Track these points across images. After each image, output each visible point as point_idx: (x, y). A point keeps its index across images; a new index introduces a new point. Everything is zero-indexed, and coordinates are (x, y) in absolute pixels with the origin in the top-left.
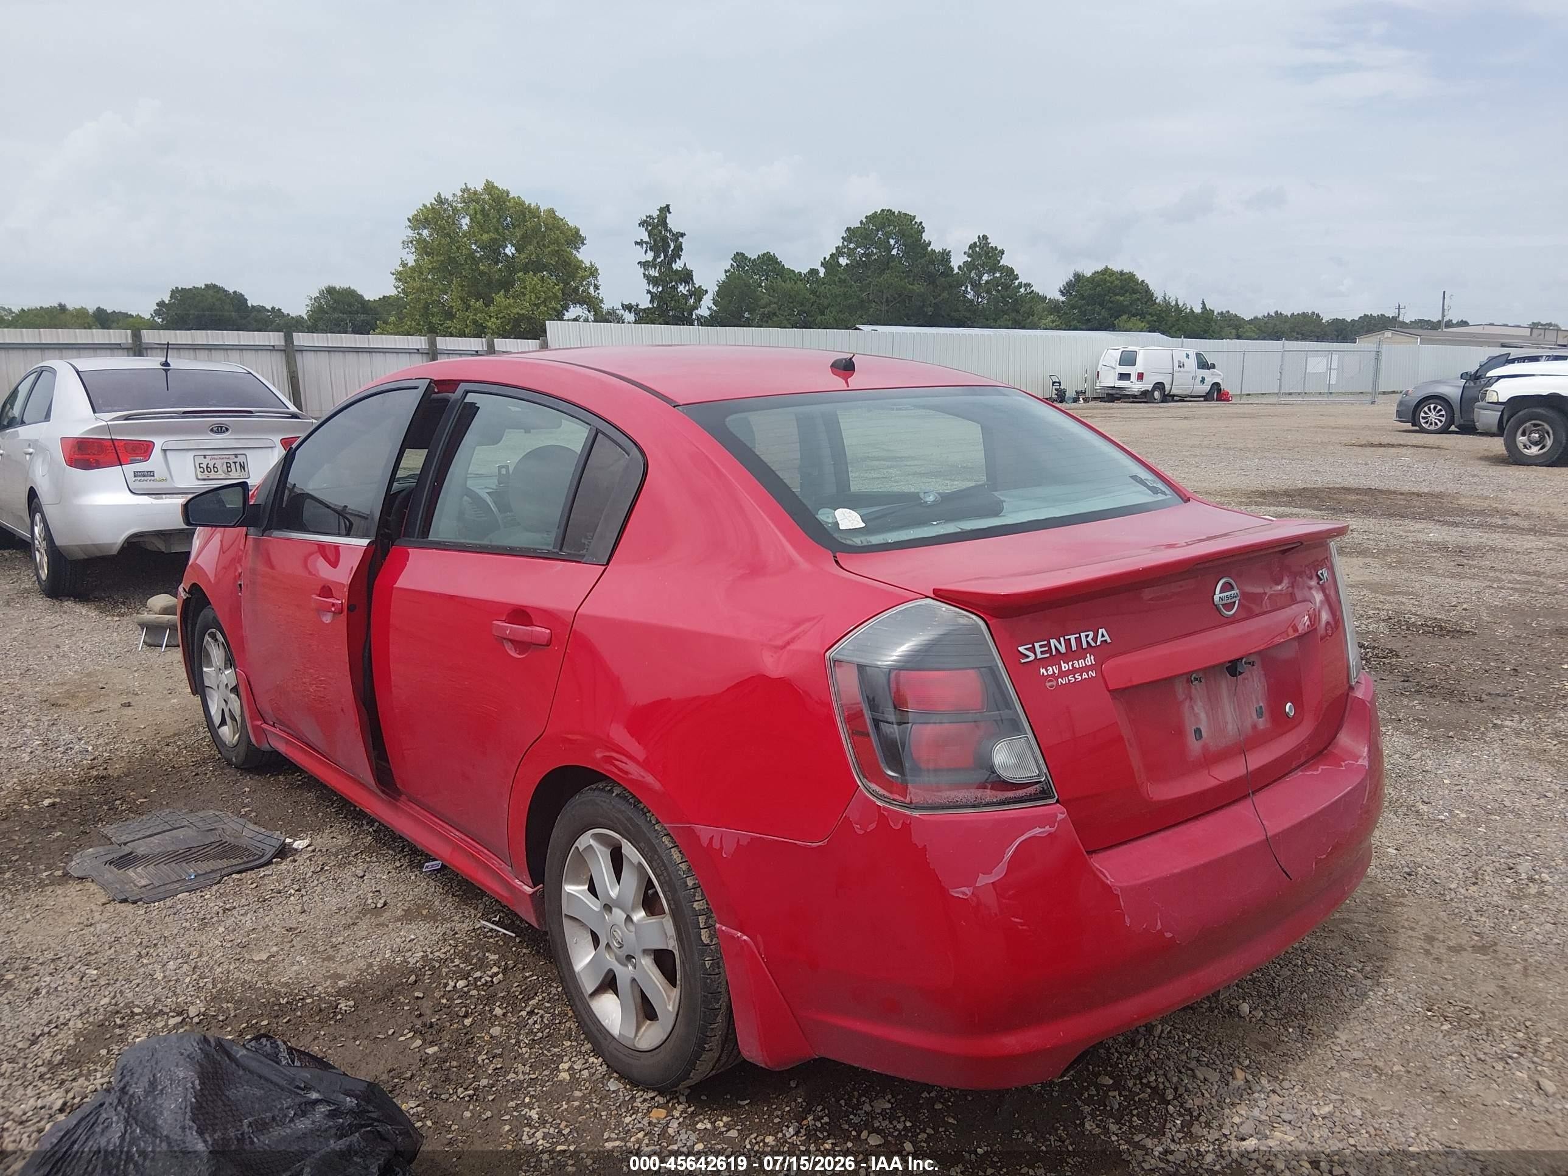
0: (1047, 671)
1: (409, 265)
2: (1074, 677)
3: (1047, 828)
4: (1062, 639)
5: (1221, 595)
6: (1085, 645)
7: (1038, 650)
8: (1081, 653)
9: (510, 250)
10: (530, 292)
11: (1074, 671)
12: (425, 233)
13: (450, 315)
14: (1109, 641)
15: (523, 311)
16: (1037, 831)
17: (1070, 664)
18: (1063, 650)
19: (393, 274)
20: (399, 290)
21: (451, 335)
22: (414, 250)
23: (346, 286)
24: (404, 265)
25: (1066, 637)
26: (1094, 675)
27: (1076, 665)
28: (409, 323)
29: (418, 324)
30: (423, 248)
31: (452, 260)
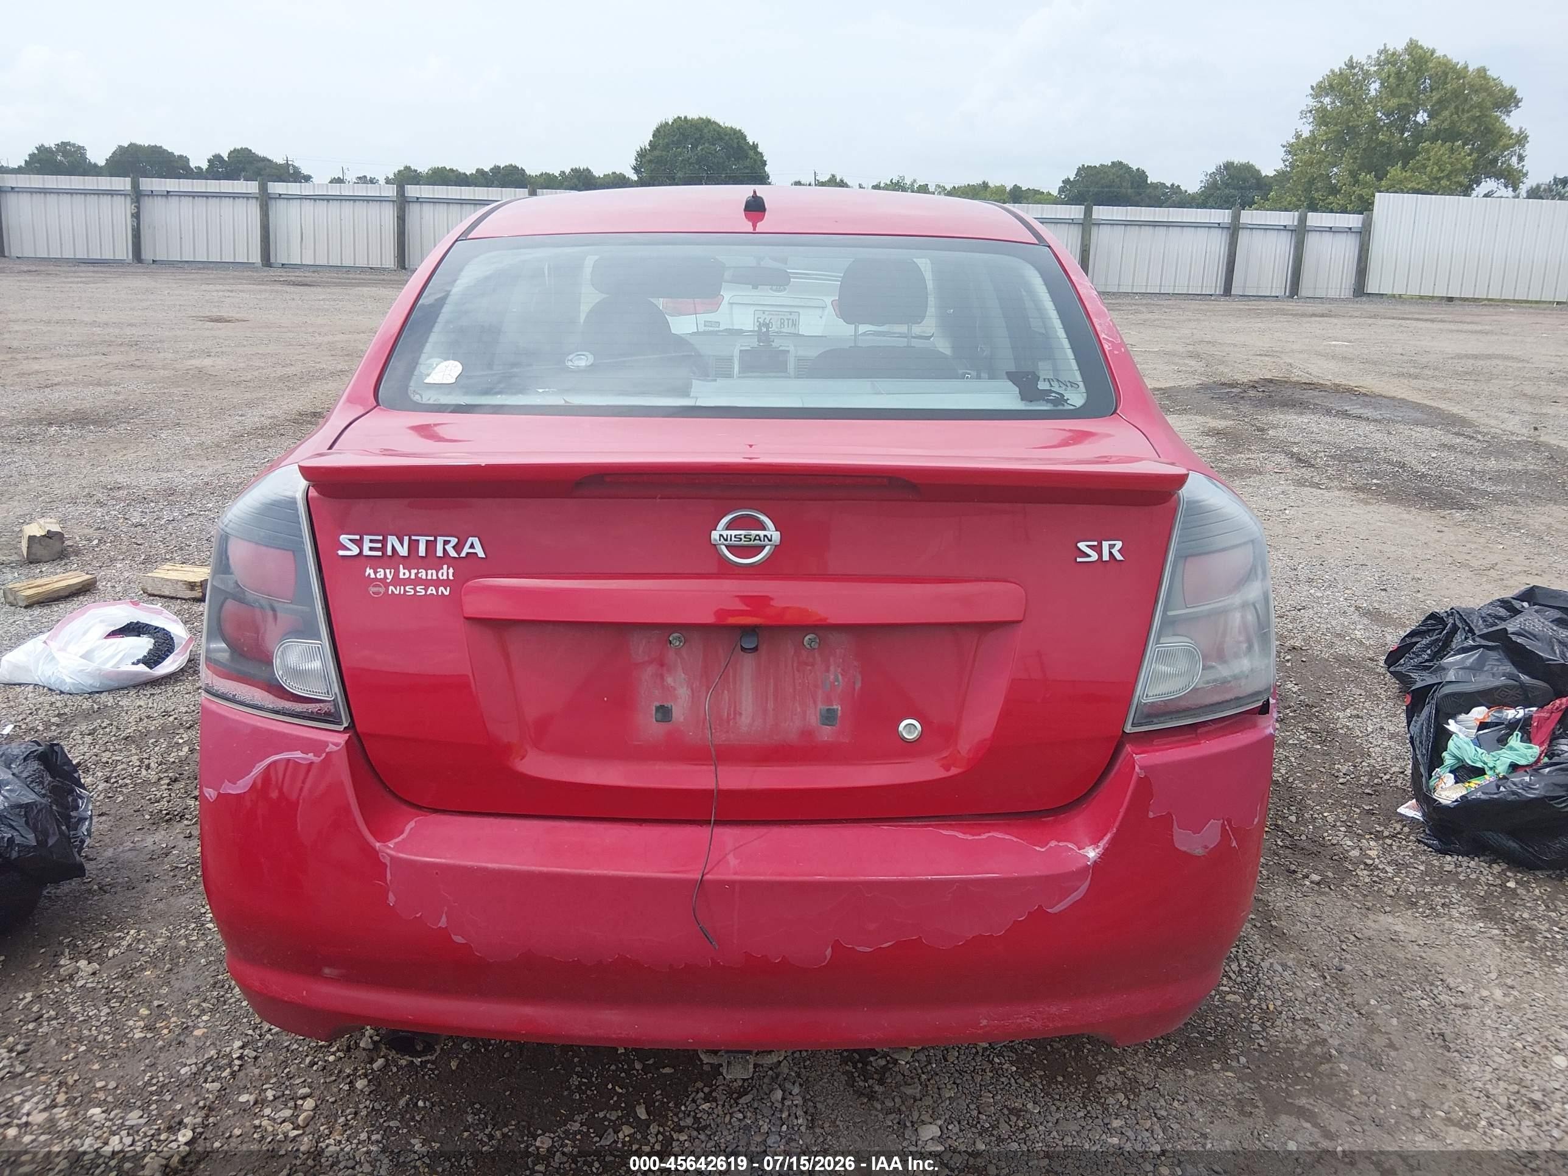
0: (375, 573)
1: (1303, 136)
2: (416, 591)
3: (311, 756)
4: (406, 539)
5: (725, 533)
6: (440, 553)
7: (367, 545)
8: (431, 560)
9: (1422, 117)
10: (1434, 164)
11: (418, 581)
12: (1327, 100)
13: (1334, 190)
14: (481, 554)
15: (1420, 186)
16: (297, 755)
17: (414, 572)
18: (403, 551)
19: (1284, 147)
20: (1287, 163)
21: (1332, 211)
22: (1311, 120)
23: (1244, 161)
24: (1298, 136)
25: (413, 538)
26: (447, 593)
27: (423, 574)
28: (1289, 198)
29: (1299, 200)
30: (1322, 117)
31: (1353, 131)
